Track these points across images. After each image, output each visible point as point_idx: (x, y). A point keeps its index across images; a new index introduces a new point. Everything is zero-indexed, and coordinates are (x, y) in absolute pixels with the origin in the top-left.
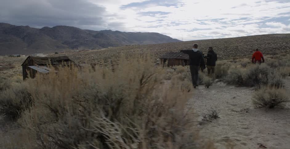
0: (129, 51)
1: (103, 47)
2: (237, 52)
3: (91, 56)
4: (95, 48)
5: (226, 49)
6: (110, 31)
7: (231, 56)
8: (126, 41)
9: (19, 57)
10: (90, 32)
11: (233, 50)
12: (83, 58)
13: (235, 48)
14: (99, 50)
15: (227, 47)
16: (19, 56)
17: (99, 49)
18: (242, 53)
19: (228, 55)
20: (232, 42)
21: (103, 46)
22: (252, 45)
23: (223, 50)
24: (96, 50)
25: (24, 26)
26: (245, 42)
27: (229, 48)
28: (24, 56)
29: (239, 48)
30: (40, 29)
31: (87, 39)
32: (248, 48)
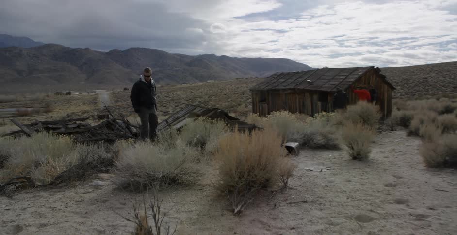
0: (240, 86)
1: (201, 81)
2: (427, 88)
3: (176, 94)
4: (187, 82)
5: (406, 83)
6: (213, 56)
7: (417, 94)
8: (238, 72)
9: (68, 96)
10: (181, 58)
11: (420, 85)
12: (163, 98)
13: (421, 80)
14: (193, 85)
15: (407, 79)
16: (69, 93)
17: (193, 83)
18: (438, 90)
19: (412, 93)
20: (414, 72)
21: (202, 78)
22: (452, 77)
23: (400, 84)
24: (188, 85)
25: (83, 48)
26: (437, 72)
27: (411, 81)
28: (77, 93)
29: (430, 80)
30: (107, 54)
31: (177, 69)
32: (446, 80)
